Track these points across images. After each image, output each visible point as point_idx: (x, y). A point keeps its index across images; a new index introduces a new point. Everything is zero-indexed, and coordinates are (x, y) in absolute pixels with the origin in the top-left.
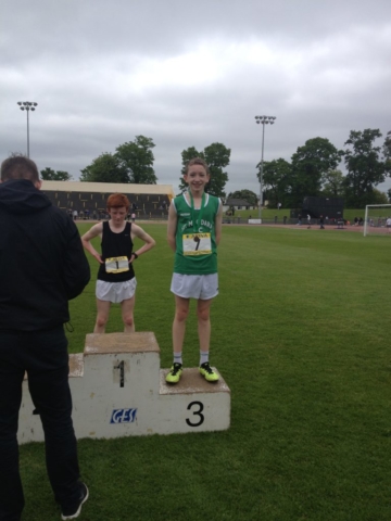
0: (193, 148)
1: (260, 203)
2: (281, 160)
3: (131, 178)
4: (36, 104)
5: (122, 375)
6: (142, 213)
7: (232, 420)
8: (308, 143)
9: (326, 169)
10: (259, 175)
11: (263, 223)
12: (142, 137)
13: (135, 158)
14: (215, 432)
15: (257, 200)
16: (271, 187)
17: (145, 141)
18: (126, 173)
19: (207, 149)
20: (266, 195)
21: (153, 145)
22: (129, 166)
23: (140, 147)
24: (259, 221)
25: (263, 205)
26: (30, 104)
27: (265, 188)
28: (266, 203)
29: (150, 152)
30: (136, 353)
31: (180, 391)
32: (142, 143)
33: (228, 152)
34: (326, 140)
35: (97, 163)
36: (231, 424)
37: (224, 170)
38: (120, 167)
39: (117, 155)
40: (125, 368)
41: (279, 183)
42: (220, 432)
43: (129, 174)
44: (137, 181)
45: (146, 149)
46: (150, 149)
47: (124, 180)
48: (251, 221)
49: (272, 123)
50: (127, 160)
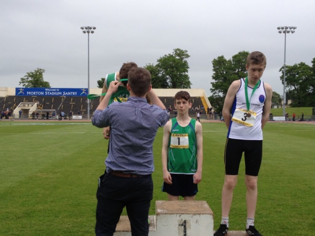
0: (222, 57)
1: (283, 102)
2: (302, 64)
3: (170, 84)
4: (94, 28)
5: (185, 231)
10: (282, 78)
12: (178, 49)
13: (173, 67)
15: (280, 100)
16: (293, 88)
17: (181, 53)
18: (165, 80)
19: (235, 57)
20: (289, 95)
21: (188, 56)
22: (168, 74)
23: (177, 58)
24: (283, 118)
25: (286, 104)
26: (91, 28)
27: (287, 89)
28: (290, 102)
29: (186, 62)
30: (195, 214)
32: (179, 55)
38: (160, 75)
39: (158, 66)
40: (187, 226)
41: (301, 84)
43: (168, 81)
45: (182, 59)
46: (185, 59)
49: (293, 32)
50: (166, 69)
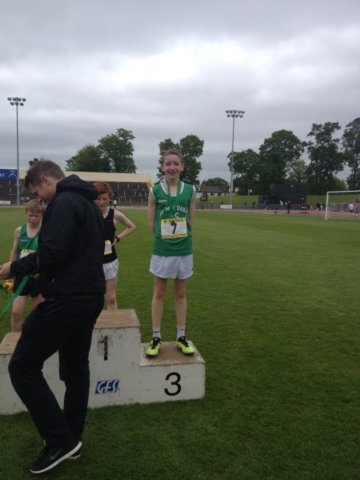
0: (170, 140)
1: (231, 190)
2: (250, 151)
3: (113, 168)
4: (24, 100)
5: (106, 349)
6: (123, 200)
7: (207, 389)
8: (274, 135)
9: (290, 159)
10: (230, 164)
11: (233, 208)
12: (122, 130)
13: (116, 149)
14: (191, 401)
15: (228, 188)
16: (240, 175)
17: (125, 134)
18: (108, 163)
19: (182, 141)
20: (236, 183)
21: (132, 137)
22: (111, 156)
23: (121, 139)
24: (230, 206)
25: (234, 191)
26: (19, 100)
27: (235, 176)
28: (237, 190)
29: (130, 143)
30: (118, 328)
31: (159, 363)
32: (122, 136)
33: (201, 143)
34: (291, 133)
35: (81, 154)
36: (206, 393)
37: (198, 160)
38: (102, 157)
39: (99, 146)
40: (109, 343)
41: (248, 171)
42: (196, 401)
43: (111, 164)
44: (118, 170)
45: (126, 140)
46: (130, 141)
47: (107, 169)
48: (222, 206)
49: (241, 117)
50: (109, 151)
